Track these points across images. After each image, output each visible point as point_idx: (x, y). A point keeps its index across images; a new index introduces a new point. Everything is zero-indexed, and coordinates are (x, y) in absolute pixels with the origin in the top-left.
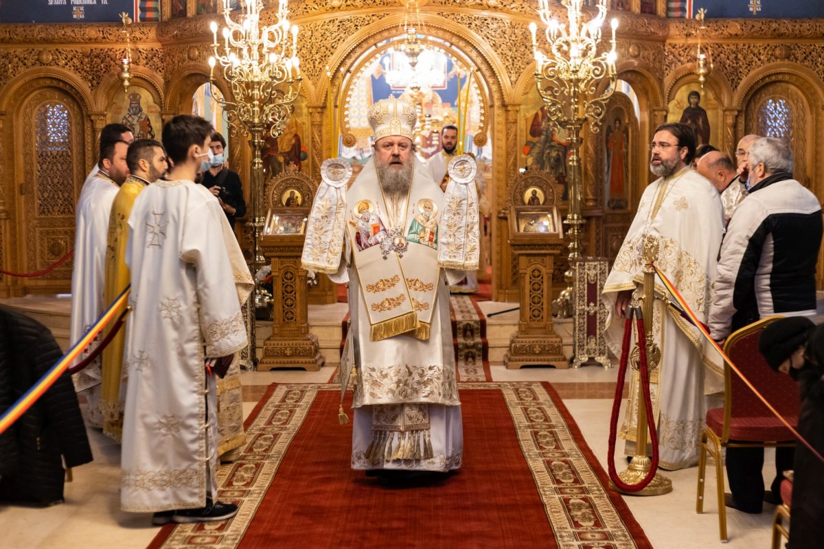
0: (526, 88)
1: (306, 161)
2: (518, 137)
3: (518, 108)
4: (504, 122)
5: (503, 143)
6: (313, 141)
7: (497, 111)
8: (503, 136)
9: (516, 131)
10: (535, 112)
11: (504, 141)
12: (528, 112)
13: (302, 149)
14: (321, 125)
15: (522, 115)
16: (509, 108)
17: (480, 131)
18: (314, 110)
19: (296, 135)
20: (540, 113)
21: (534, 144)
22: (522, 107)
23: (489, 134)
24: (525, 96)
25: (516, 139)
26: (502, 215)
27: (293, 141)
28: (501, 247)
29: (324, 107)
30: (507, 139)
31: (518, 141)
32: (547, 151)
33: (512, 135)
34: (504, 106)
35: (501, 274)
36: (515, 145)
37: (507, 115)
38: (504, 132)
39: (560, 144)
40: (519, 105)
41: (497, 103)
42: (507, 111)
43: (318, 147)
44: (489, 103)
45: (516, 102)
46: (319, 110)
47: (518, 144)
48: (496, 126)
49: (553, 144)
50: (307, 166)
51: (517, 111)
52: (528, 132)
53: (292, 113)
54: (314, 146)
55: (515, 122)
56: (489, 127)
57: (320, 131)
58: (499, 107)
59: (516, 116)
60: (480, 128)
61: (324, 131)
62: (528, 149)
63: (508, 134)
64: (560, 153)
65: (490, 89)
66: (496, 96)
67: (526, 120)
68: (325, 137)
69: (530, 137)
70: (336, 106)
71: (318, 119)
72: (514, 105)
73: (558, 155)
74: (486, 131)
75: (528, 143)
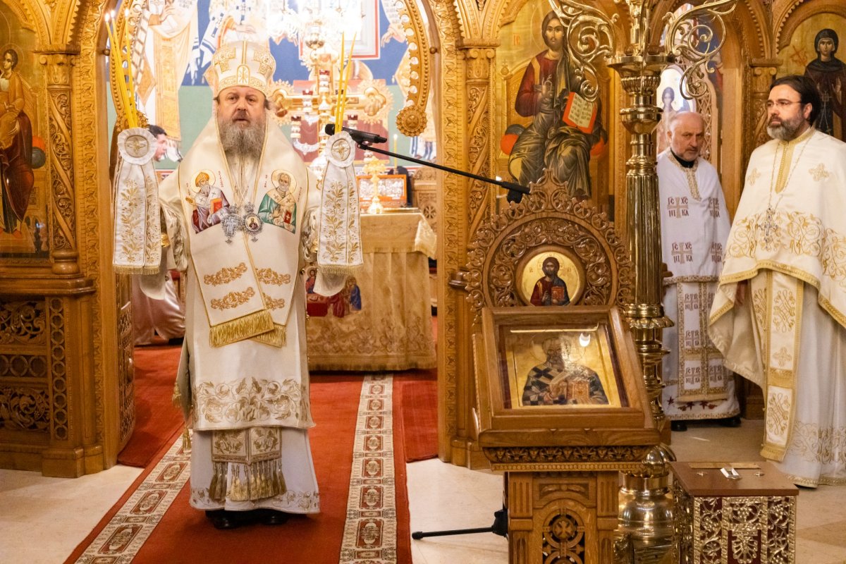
0: (507, 13)
1: (43, 168)
2: (492, 117)
3: (490, 53)
4: (461, 83)
5: (459, 129)
6: (52, 126)
7: (447, 60)
8: (459, 114)
9: (487, 102)
10: (528, 63)
11: (462, 121)
12: (512, 63)
13: (35, 143)
14: (68, 90)
15: (499, 69)
16: (472, 53)
17: (411, 103)
18: (50, 58)
19: (22, 115)
20: (537, 66)
21: (525, 131)
22: (499, 51)
23: (429, 110)
24: (505, 30)
25: (486, 120)
26: (457, 282)
27: (17, 127)
28: (457, 349)
29: (72, 52)
30: (469, 121)
31: (492, 123)
32: (552, 146)
33: (478, 111)
34: (462, 48)
35: (457, 406)
36: (486, 131)
37: (468, 68)
38: (463, 106)
39: (577, 130)
40: (494, 47)
41: (447, 44)
42: (468, 59)
43: (63, 137)
44: (429, 45)
45: (487, 40)
46: (61, 58)
47: (492, 130)
48: (443, 92)
49: (563, 130)
50: (45, 179)
51: (489, 59)
52: (513, 106)
53: (13, 67)
54: (54, 137)
55: (486, 83)
56: (431, 95)
57: (68, 104)
58: (449, 52)
59: (487, 70)
60: (411, 96)
61: (76, 105)
62: (512, 140)
63: (469, 110)
64: (579, 150)
65: (431, 14)
66: (444, 26)
67: (507, 79)
68: (78, 117)
69: (516, 117)
70: (102, 52)
71: (61, 79)
72: (482, 47)
73: (574, 153)
74: (424, 103)
75: (511, 129)
